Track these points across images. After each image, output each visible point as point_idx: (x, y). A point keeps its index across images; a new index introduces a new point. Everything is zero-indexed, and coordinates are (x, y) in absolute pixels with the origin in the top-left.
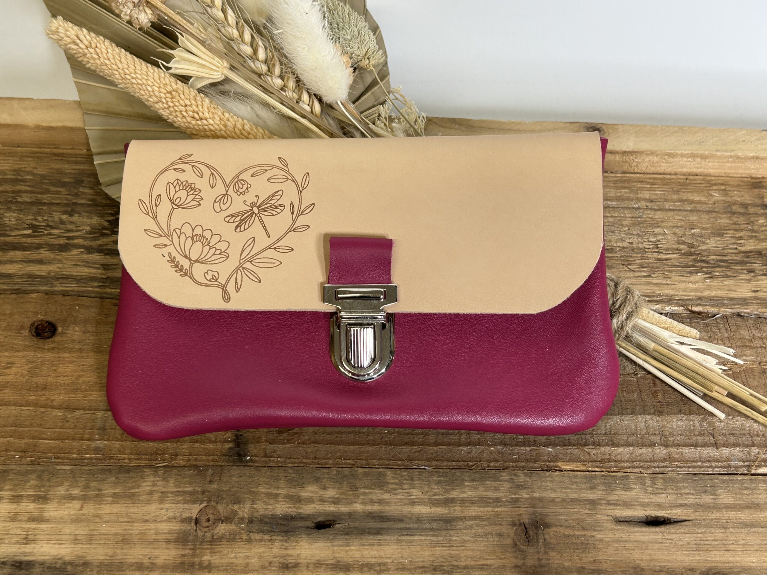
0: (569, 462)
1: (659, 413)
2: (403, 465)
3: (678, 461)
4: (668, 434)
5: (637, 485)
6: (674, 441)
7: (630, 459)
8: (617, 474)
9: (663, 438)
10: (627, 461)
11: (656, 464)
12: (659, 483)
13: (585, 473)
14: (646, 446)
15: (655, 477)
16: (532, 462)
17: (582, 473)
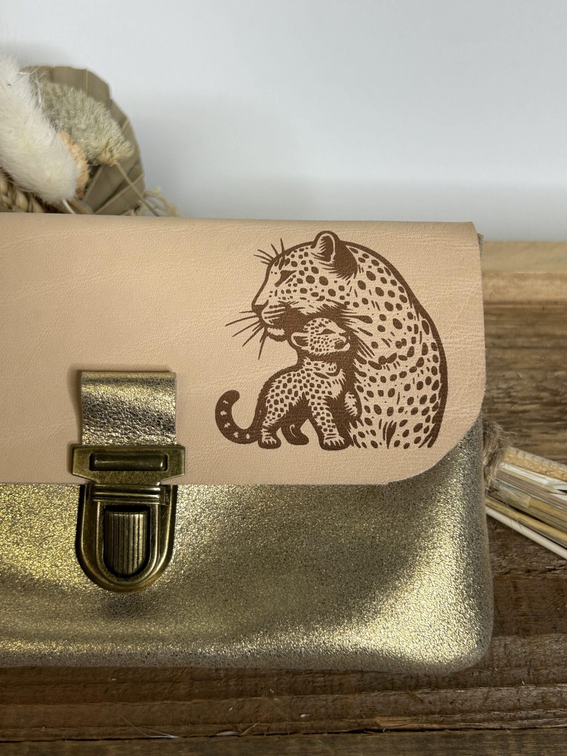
0: (393, 715)
1: (525, 632)
2: (136, 734)
3: (556, 708)
4: (538, 663)
5: (495, 748)
6: (548, 675)
7: (484, 708)
8: (465, 733)
9: (532, 671)
10: (480, 711)
11: (523, 714)
12: (529, 745)
13: (417, 734)
14: (508, 685)
15: (523, 735)
16: (335, 719)
17: (411, 733)
